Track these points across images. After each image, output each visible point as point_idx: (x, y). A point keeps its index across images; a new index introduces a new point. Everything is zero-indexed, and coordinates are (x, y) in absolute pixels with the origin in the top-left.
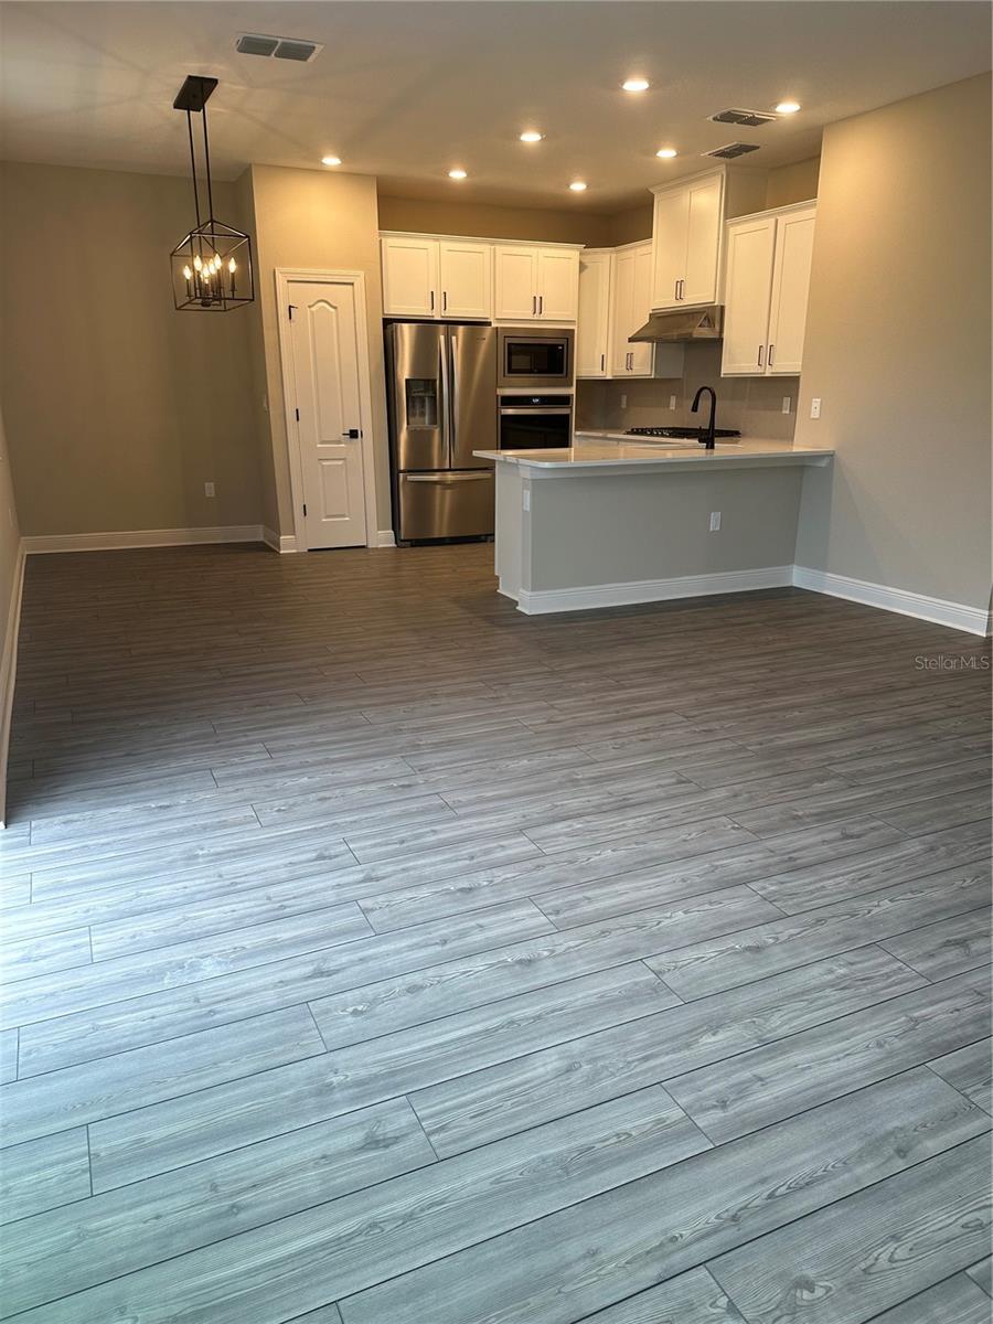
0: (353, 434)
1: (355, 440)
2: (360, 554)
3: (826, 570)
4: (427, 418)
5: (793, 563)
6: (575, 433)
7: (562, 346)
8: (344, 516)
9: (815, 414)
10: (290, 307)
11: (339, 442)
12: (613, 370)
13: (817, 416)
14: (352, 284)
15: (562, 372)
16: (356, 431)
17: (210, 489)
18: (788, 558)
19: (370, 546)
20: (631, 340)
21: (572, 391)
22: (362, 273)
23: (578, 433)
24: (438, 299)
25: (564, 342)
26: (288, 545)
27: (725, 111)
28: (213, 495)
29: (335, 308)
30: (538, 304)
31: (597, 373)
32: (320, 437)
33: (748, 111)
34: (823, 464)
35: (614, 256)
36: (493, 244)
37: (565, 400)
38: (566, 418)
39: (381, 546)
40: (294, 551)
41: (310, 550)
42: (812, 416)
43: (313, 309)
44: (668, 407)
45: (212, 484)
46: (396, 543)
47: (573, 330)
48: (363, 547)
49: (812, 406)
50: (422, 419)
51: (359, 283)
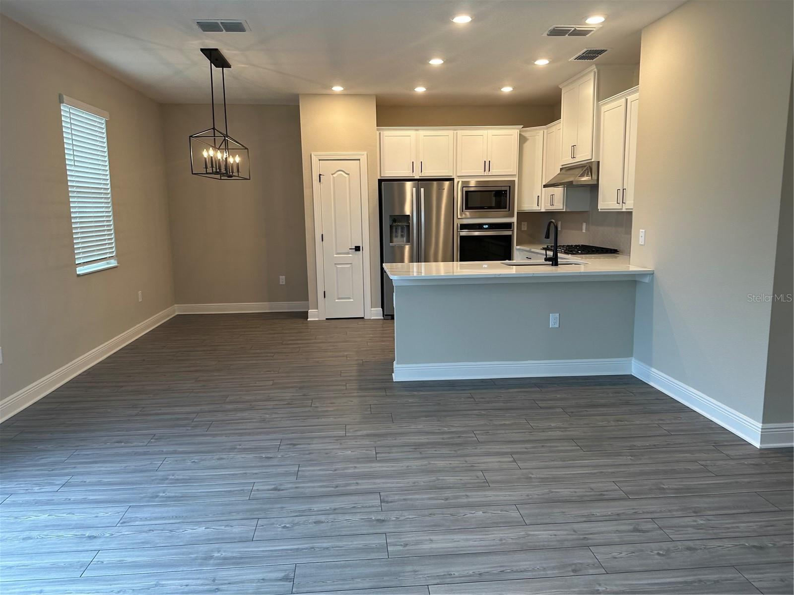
0: (357, 249)
1: (357, 252)
2: (360, 322)
3: (651, 365)
4: (405, 238)
5: (631, 356)
6: (516, 248)
7: (506, 191)
8: (349, 298)
9: (641, 242)
10: (320, 175)
11: (348, 253)
12: (545, 206)
13: (643, 243)
14: (359, 160)
15: (506, 208)
16: (360, 247)
17: (282, 279)
18: (628, 351)
19: (365, 318)
20: (545, 186)
21: (514, 220)
22: (365, 153)
23: (518, 247)
24: (417, 166)
25: (507, 189)
26: (314, 315)
27: (551, 28)
28: (284, 283)
29: (348, 174)
30: (487, 165)
31: (534, 208)
32: (336, 250)
33: (572, 27)
34: (647, 280)
35: (545, 131)
36: (455, 130)
37: (508, 226)
38: (509, 238)
39: (372, 318)
40: (317, 319)
41: (327, 319)
42: (640, 243)
43: (334, 176)
44: (582, 230)
45: (284, 277)
46: (383, 316)
47: (514, 181)
48: (363, 318)
49: (640, 235)
50: (402, 239)
51: (364, 159)
